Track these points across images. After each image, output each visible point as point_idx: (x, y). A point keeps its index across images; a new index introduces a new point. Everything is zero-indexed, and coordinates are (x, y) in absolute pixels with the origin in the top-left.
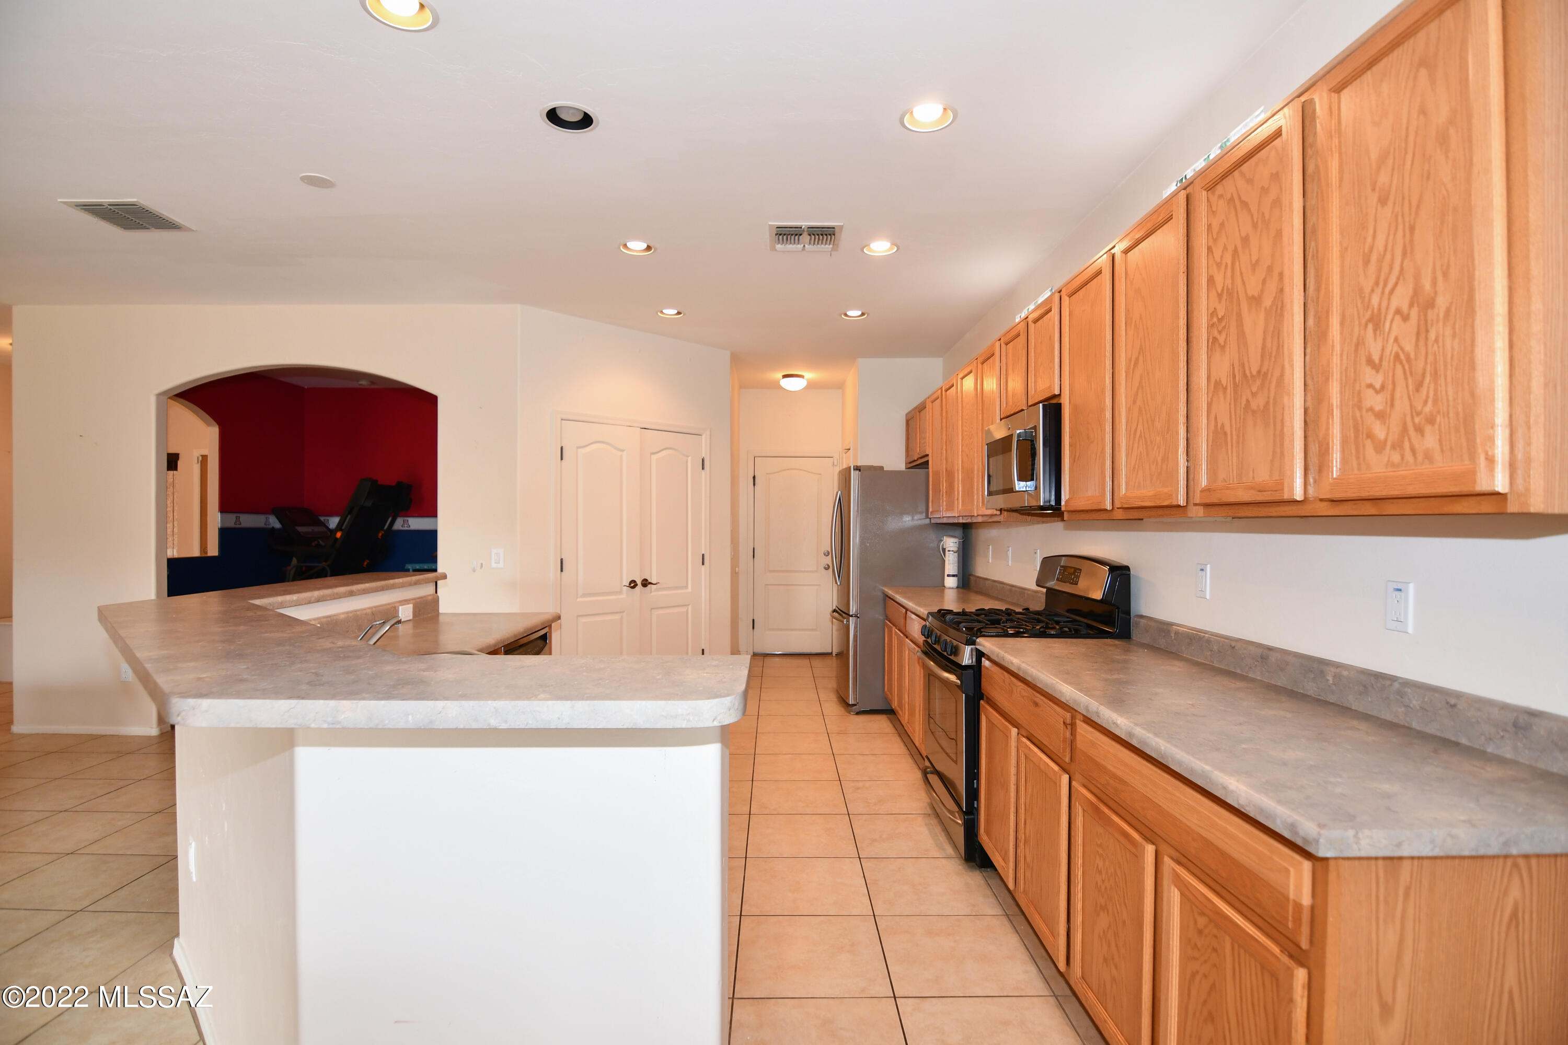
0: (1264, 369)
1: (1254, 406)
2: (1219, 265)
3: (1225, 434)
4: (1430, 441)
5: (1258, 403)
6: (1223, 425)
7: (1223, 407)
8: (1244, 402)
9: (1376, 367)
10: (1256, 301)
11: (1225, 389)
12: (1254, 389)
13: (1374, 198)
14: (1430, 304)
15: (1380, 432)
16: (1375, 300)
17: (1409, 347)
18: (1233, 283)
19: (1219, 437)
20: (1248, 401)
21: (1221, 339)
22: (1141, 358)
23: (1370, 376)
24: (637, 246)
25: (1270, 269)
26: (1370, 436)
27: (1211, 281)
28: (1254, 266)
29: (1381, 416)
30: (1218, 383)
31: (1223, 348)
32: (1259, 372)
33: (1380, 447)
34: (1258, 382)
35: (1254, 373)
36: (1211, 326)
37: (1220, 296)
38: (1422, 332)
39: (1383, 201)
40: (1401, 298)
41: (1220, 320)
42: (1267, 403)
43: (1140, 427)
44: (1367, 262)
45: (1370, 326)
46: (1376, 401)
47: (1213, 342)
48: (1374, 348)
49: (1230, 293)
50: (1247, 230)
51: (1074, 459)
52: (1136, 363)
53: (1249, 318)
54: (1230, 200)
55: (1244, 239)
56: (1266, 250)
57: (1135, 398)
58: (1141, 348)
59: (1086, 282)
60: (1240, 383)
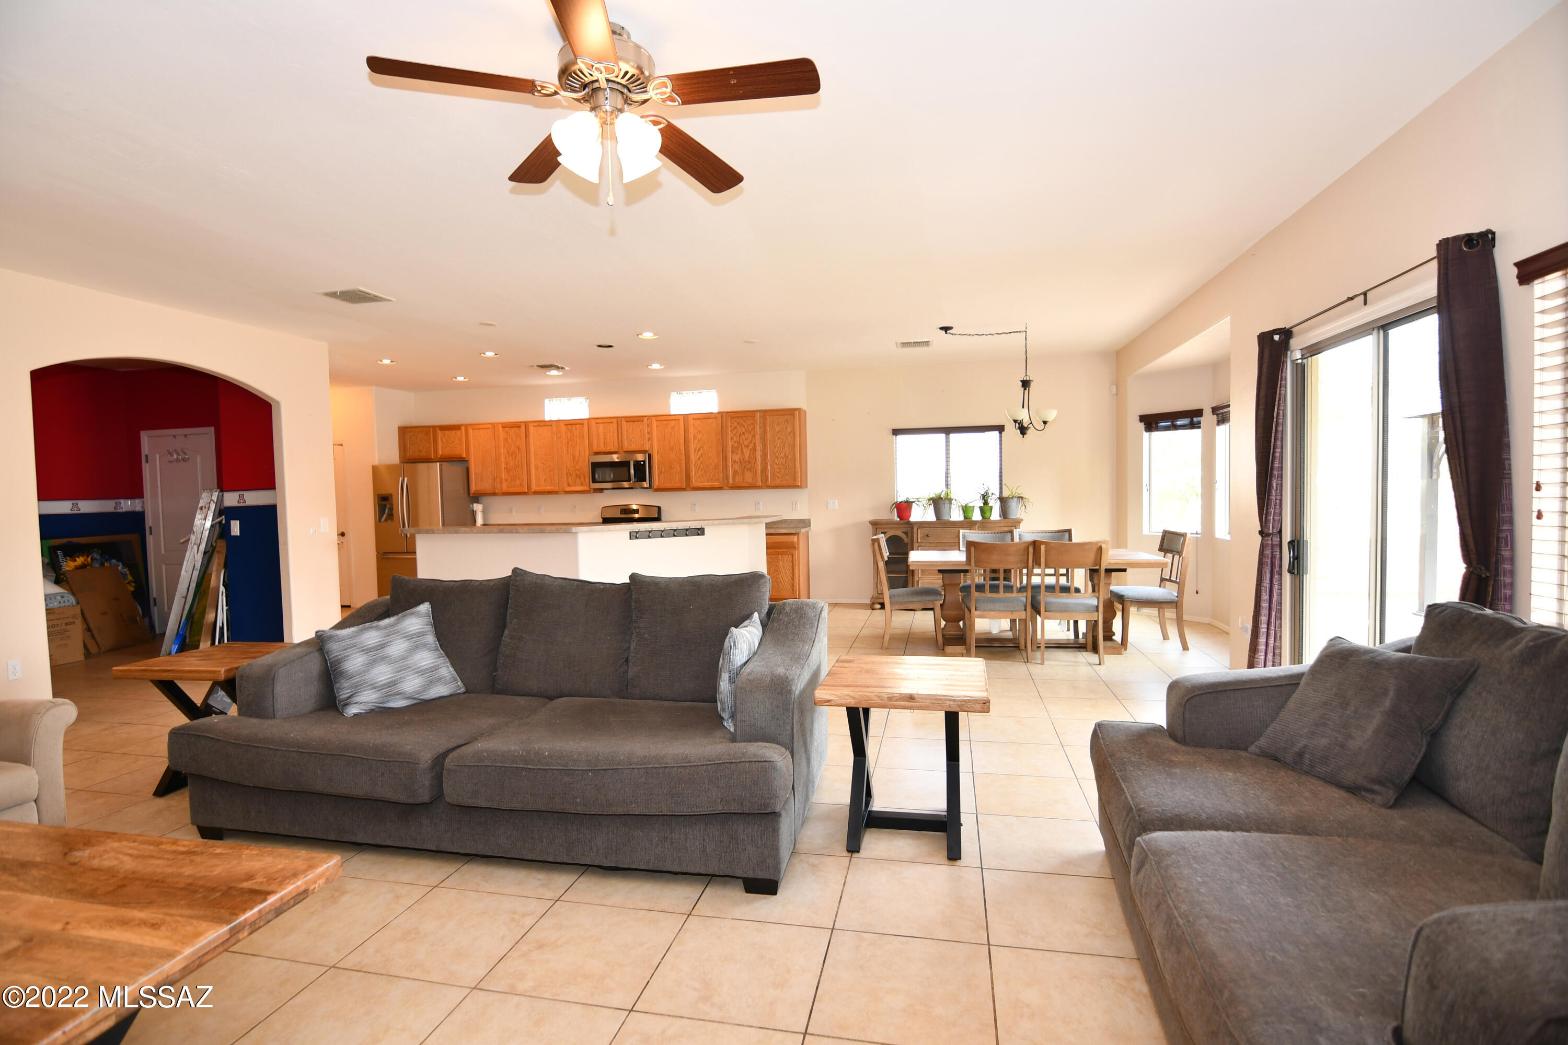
0: (750, 460)
1: (747, 467)
2: (735, 435)
3: (738, 472)
4: (788, 477)
5: (749, 467)
6: (737, 470)
7: (737, 467)
9: (778, 465)
10: (747, 446)
11: (737, 462)
12: (747, 464)
13: (776, 438)
14: (787, 457)
15: (778, 475)
16: (777, 454)
17: (784, 463)
18: (739, 441)
19: (735, 472)
20: (745, 466)
21: (736, 451)
22: (701, 449)
23: (776, 466)
24: (490, 354)
25: (751, 442)
26: (776, 476)
27: (732, 438)
28: (746, 439)
29: (779, 473)
30: (735, 461)
31: (736, 454)
32: (748, 461)
33: (779, 478)
36: (732, 448)
37: (735, 442)
38: (786, 461)
39: (779, 438)
40: (782, 455)
41: (736, 447)
42: (751, 467)
43: (702, 466)
44: (775, 447)
45: (776, 458)
46: (778, 471)
47: (733, 452)
48: (777, 461)
49: (739, 443)
50: (743, 430)
51: (661, 472)
52: (699, 450)
53: (745, 450)
54: (738, 423)
55: (743, 433)
56: (750, 437)
57: (699, 459)
58: (701, 447)
59: (668, 420)
60: (742, 461)
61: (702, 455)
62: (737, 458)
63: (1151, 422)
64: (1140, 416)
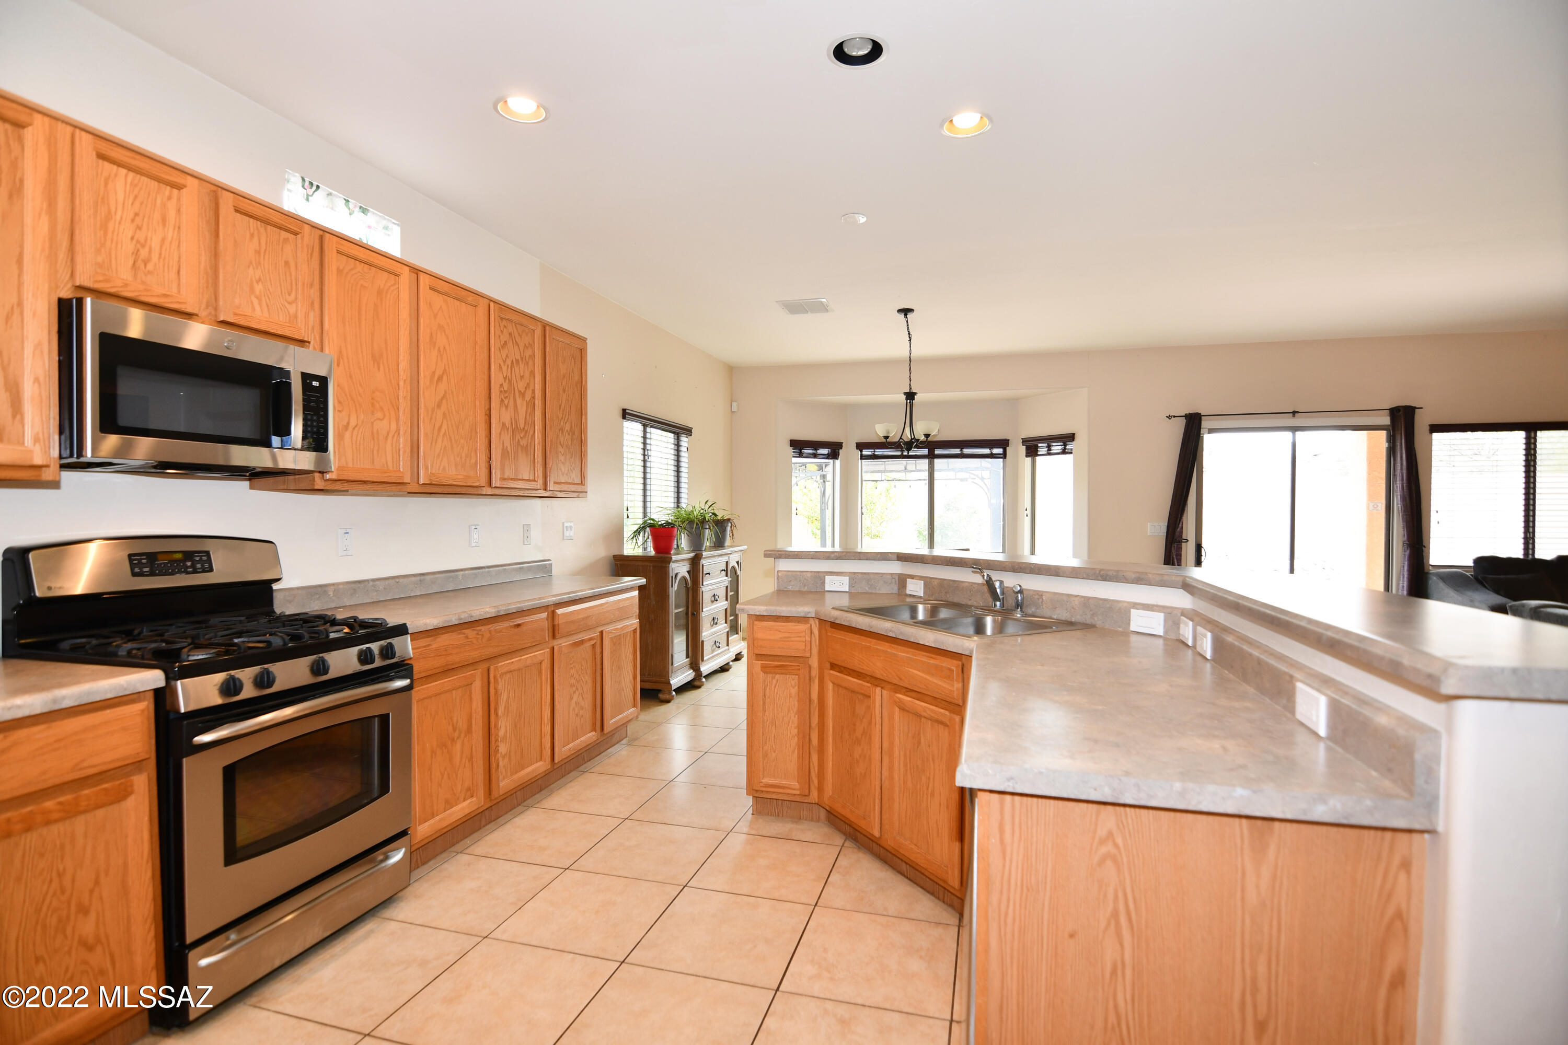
0: (526, 428)
1: (522, 443)
2: (504, 362)
3: (508, 452)
4: (573, 475)
5: (523, 442)
6: (507, 447)
7: (507, 438)
8: (517, 440)
9: (562, 447)
10: (522, 395)
11: (508, 429)
12: (522, 436)
13: (562, 388)
14: (573, 433)
16: (562, 424)
17: (569, 444)
18: (511, 378)
19: (504, 453)
20: (519, 440)
21: (506, 402)
22: (445, 378)
25: (528, 385)
26: (561, 469)
27: (500, 367)
28: (521, 377)
30: (504, 424)
31: (507, 407)
32: (524, 428)
33: (563, 474)
34: (523, 433)
35: (522, 428)
36: (499, 391)
37: (505, 378)
38: (572, 440)
39: (564, 391)
40: (568, 427)
41: (505, 392)
42: (527, 445)
43: (444, 427)
44: (560, 409)
45: (561, 432)
47: (500, 401)
48: (561, 437)
49: (510, 381)
50: (518, 357)
51: (346, 427)
52: (440, 379)
53: (519, 401)
54: (510, 334)
55: (517, 361)
56: (527, 375)
57: (439, 406)
58: (445, 371)
59: (371, 265)
60: (515, 430)
61: (444, 397)
62: (507, 417)
63: (799, 446)
64: (791, 441)
